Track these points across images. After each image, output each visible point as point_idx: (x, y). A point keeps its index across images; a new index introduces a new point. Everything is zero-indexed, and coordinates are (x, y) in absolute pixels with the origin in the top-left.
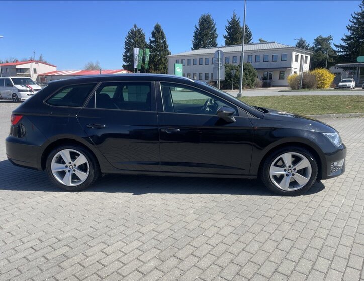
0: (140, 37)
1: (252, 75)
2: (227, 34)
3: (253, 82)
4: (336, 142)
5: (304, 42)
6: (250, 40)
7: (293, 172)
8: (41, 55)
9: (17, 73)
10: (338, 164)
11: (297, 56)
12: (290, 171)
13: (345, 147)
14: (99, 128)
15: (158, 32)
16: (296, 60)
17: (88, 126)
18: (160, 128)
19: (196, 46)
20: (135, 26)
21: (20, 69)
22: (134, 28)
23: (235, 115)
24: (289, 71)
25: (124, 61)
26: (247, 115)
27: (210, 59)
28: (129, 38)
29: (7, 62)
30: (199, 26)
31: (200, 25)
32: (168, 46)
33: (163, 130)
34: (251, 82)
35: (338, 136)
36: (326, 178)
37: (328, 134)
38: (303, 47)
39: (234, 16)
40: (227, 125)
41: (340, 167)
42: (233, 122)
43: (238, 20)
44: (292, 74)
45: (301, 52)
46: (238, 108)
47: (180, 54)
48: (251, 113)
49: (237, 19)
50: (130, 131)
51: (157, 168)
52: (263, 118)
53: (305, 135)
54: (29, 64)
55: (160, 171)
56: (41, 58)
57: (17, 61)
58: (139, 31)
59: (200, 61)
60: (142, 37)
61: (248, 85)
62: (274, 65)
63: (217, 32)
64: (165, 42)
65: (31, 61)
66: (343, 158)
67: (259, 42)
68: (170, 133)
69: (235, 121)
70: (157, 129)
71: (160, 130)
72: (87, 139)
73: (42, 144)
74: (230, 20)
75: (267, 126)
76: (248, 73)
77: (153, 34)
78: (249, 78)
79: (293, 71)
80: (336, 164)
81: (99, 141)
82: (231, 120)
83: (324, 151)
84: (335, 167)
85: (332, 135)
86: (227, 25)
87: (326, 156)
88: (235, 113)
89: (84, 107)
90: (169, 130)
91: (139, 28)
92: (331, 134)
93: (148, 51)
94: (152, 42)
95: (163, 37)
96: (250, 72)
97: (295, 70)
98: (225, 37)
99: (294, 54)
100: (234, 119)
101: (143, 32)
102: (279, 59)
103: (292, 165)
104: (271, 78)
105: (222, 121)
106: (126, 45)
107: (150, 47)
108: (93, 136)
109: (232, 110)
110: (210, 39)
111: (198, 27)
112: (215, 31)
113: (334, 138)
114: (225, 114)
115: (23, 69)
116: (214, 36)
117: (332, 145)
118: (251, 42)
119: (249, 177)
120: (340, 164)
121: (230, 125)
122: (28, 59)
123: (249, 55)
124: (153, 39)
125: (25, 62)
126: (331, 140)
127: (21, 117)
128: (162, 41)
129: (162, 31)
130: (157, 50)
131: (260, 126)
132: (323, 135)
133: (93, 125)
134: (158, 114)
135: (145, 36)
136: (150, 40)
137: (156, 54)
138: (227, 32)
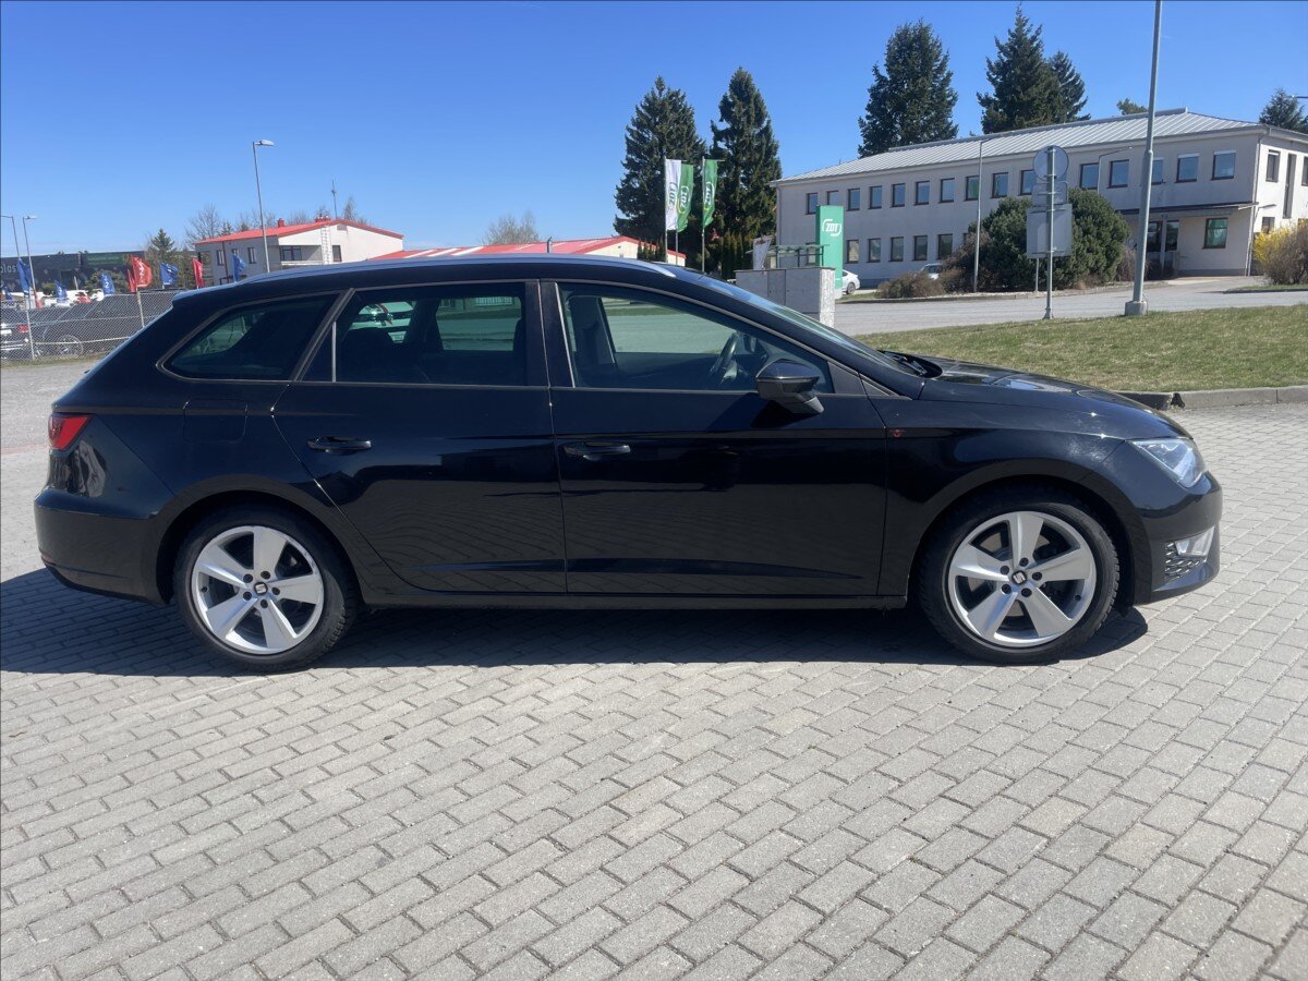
0: (677, 121)
1: (1106, 234)
2: (991, 91)
3: (1110, 260)
4: (1180, 471)
5: (1292, 107)
6: (1078, 108)
7: (1028, 586)
8: (351, 199)
9: (284, 263)
10: (1190, 549)
11: (1273, 161)
12: (1019, 578)
13: (1215, 487)
14: (350, 451)
15: (742, 101)
16: (1272, 175)
17: (311, 444)
18: (558, 443)
19: (877, 141)
20: (660, 84)
21: (292, 248)
22: (657, 92)
23: (820, 388)
24: (1247, 216)
25: (621, 206)
26: (863, 389)
27: (934, 187)
28: (639, 124)
29: (244, 228)
30: (889, 70)
31: (890, 65)
32: (776, 148)
33: (569, 451)
34: (1103, 261)
35: (1190, 450)
36: (1150, 598)
37: (1152, 444)
38: (1290, 126)
39: (1021, 23)
40: (793, 425)
41: (1199, 558)
42: (813, 413)
43: (1034, 39)
44: (1258, 227)
45: (1291, 145)
46: (832, 363)
47: (821, 174)
48: (877, 377)
49: (1029, 36)
50: (444, 457)
51: (555, 581)
52: (918, 396)
53: (1074, 451)
54: (317, 232)
55: (568, 594)
56: (348, 209)
57: (280, 223)
58: (674, 100)
59: (898, 191)
60: (685, 118)
61: (1093, 271)
62: (1187, 194)
63: (953, 85)
64: (766, 132)
65: (322, 222)
66: (1210, 527)
67: (1119, 113)
68: (596, 459)
69: (821, 409)
70: (551, 446)
71: (561, 448)
72: (308, 487)
73: (158, 510)
74: (1005, 40)
75: (932, 423)
76: (1094, 230)
77: (726, 109)
78: (1096, 245)
79: (1261, 214)
80: (1182, 549)
81: (349, 490)
82: (808, 407)
83: (1138, 503)
84: (1182, 557)
85: (1167, 446)
86: (994, 59)
87: (1145, 521)
88: (822, 381)
89: (296, 379)
90: (592, 449)
91: (674, 89)
92: (1164, 445)
93: (710, 168)
94: (719, 135)
95: (760, 116)
96: (1099, 225)
97: (1269, 213)
98: (985, 102)
99: (1264, 151)
100: (816, 403)
101: (688, 102)
102: (1204, 172)
103: (1031, 560)
104: (1172, 246)
105: (777, 411)
106: (630, 151)
107: (716, 153)
108: (329, 476)
109: (814, 371)
110: (927, 113)
111: (884, 72)
112: (946, 81)
113: (1173, 458)
114: (786, 386)
115: (299, 248)
116: (942, 103)
117: (1168, 481)
118: (1080, 114)
119: (878, 604)
120: (1200, 546)
121: (805, 423)
122: (311, 216)
123: (1086, 163)
124: (724, 126)
125: (302, 226)
126: (1163, 464)
127: (85, 419)
128: (757, 131)
129: (758, 96)
130: (737, 164)
131: (908, 426)
132: (1133, 448)
133: (331, 439)
134: (554, 395)
135: (695, 117)
136: (714, 128)
137: (736, 174)
138: (993, 81)
